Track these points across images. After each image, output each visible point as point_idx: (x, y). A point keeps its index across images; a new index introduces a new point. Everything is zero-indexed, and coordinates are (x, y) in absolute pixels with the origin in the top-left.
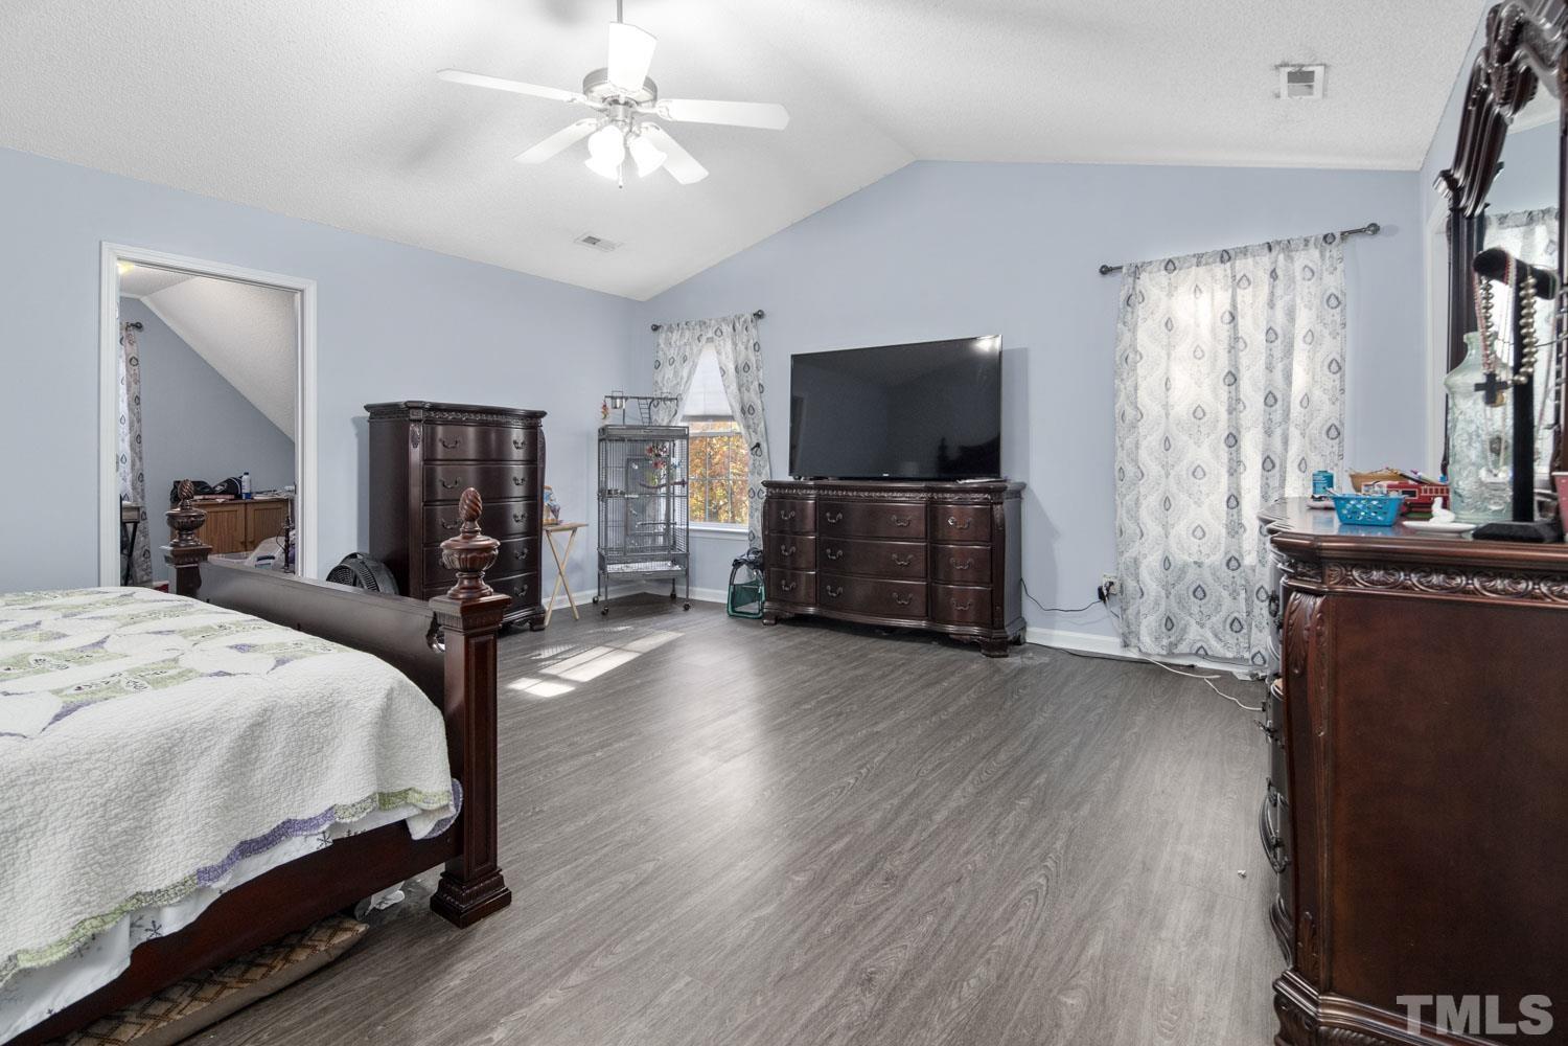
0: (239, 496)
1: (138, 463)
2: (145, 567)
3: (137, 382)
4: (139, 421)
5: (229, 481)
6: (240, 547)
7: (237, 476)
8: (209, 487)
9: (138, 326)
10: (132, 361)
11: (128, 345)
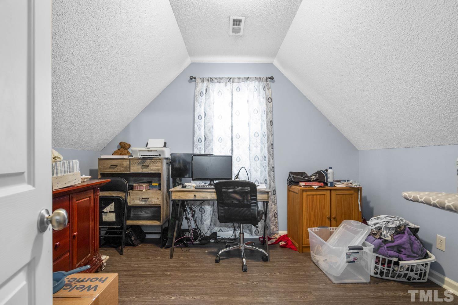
0: (326, 184)
1: (271, 160)
2: (274, 223)
3: (272, 112)
4: (272, 135)
5: (319, 173)
6: (328, 222)
7: (323, 169)
8: (307, 176)
9: (272, 78)
10: (269, 100)
11: (267, 90)
